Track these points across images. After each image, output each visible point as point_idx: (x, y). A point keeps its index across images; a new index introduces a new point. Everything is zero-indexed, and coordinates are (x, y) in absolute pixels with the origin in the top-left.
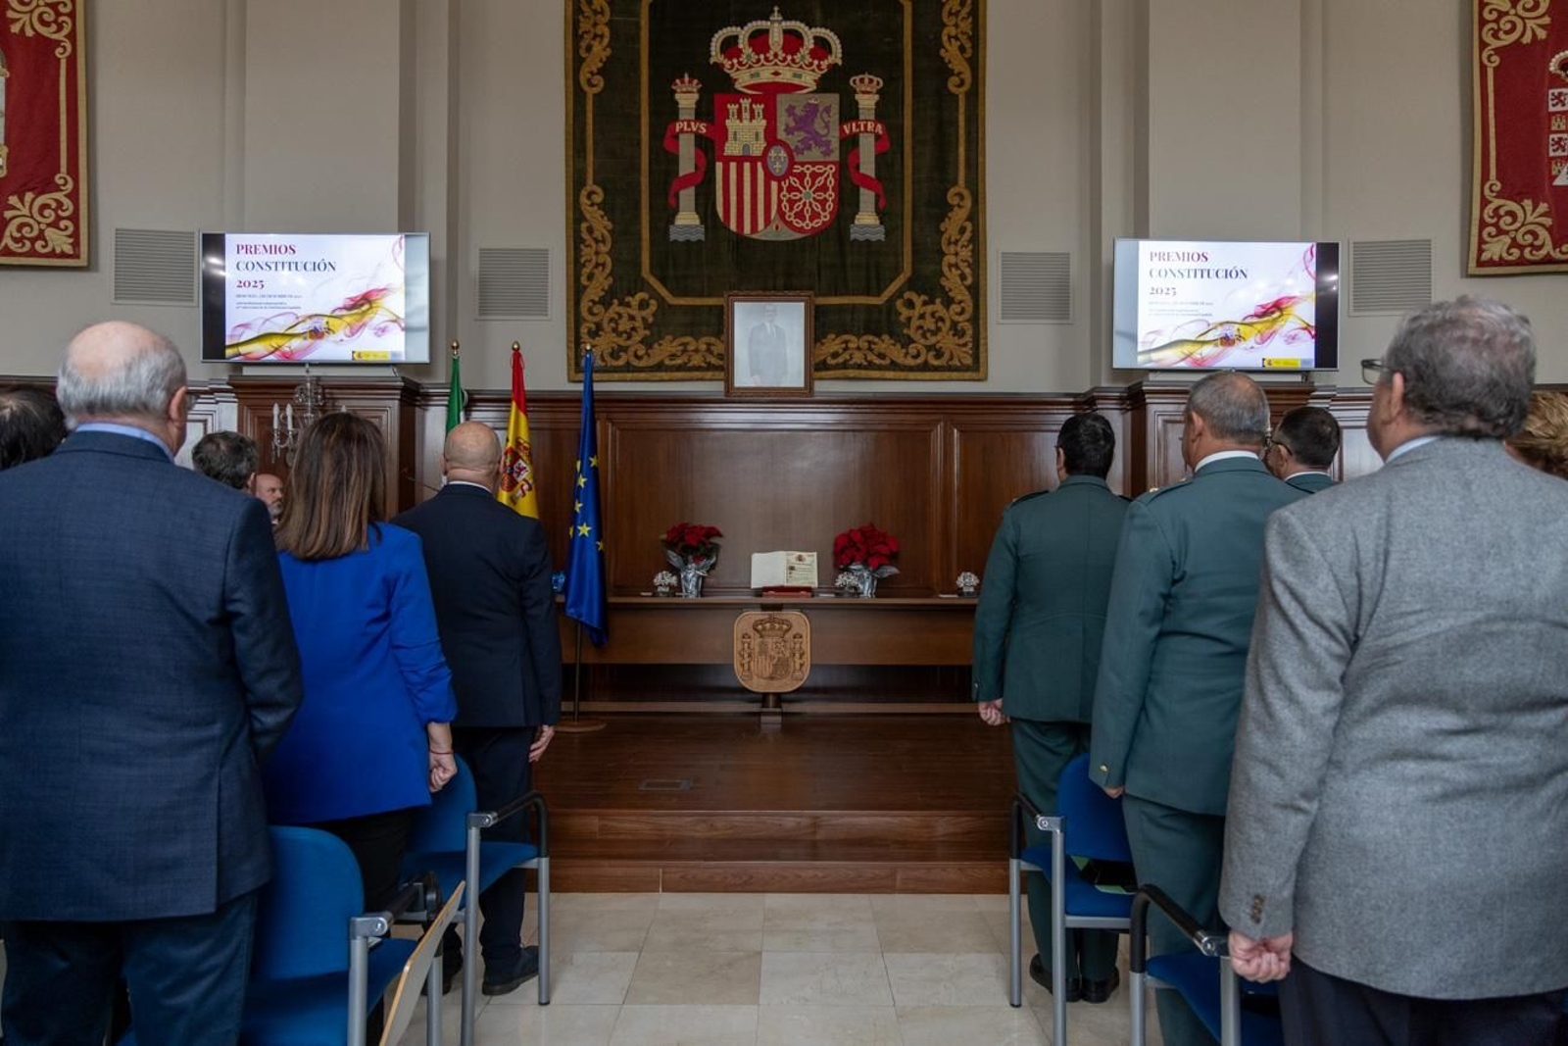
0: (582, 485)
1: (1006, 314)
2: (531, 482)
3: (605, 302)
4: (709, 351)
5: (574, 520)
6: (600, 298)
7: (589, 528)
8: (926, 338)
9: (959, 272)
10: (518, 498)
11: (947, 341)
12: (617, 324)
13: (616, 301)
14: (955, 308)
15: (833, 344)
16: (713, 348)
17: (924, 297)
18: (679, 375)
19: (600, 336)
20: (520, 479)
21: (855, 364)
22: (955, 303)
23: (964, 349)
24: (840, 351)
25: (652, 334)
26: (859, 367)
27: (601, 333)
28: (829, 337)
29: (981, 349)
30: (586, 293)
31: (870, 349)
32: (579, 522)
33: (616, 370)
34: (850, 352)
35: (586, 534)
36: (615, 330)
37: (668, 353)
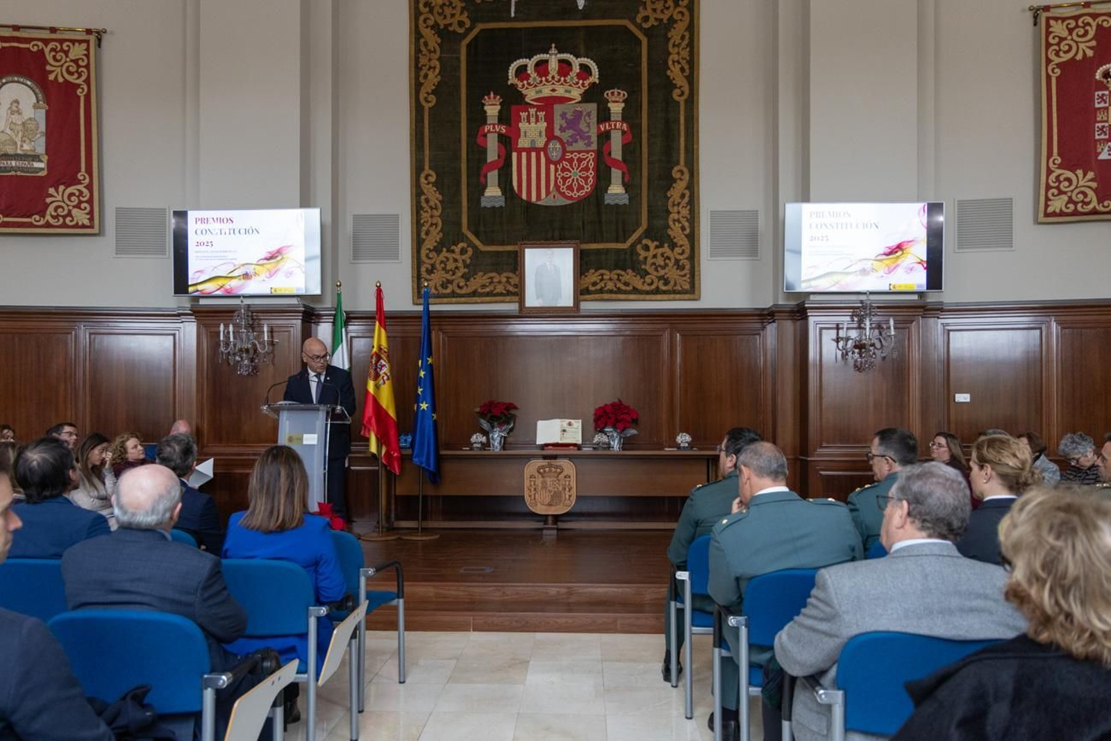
0: (422, 376)
1: (714, 253)
2: (389, 374)
3: (437, 250)
4: (508, 282)
5: (417, 400)
6: (434, 247)
7: (427, 405)
8: (658, 271)
9: (680, 225)
10: (380, 385)
11: (672, 273)
12: (446, 265)
13: (445, 249)
14: (678, 250)
15: (593, 276)
16: (510, 280)
17: (656, 243)
18: (488, 299)
19: (434, 273)
20: (382, 373)
21: (609, 289)
22: (677, 246)
23: (684, 278)
24: (598, 281)
25: (469, 272)
26: (611, 292)
27: (435, 271)
28: (590, 271)
29: (696, 278)
30: (425, 244)
31: (619, 280)
32: (421, 400)
33: (445, 296)
34: (605, 282)
35: (426, 409)
36: (444, 269)
37: (481, 284)
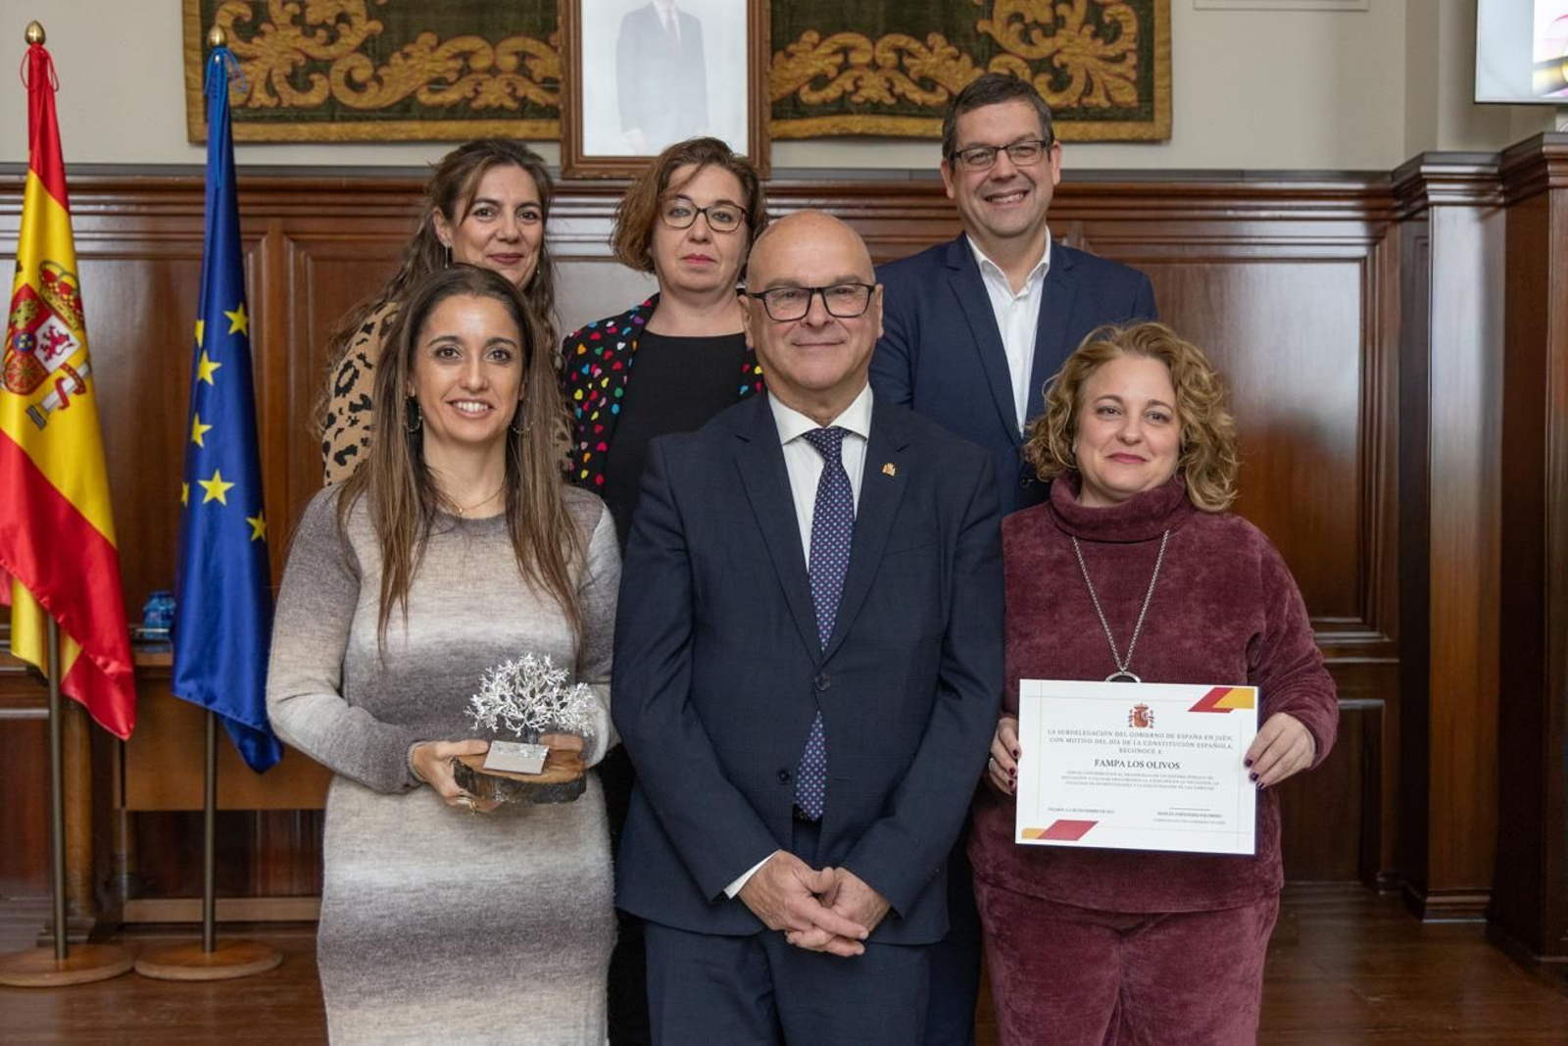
0: (210, 380)
2: (81, 371)
5: (191, 466)
7: (228, 486)
8: (1031, 43)
10: (48, 412)
11: (1077, 49)
12: (304, 7)
15: (813, 56)
16: (531, 64)
19: (262, 34)
20: (54, 365)
21: (867, 100)
23: (1118, 68)
24: (832, 72)
25: (386, 30)
26: (875, 108)
27: (264, 27)
28: (805, 37)
29: (1158, 67)
31: (902, 69)
32: (204, 463)
33: (301, 115)
34: (856, 73)
35: (222, 500)
36: (298, 20)
37: (425, 77)
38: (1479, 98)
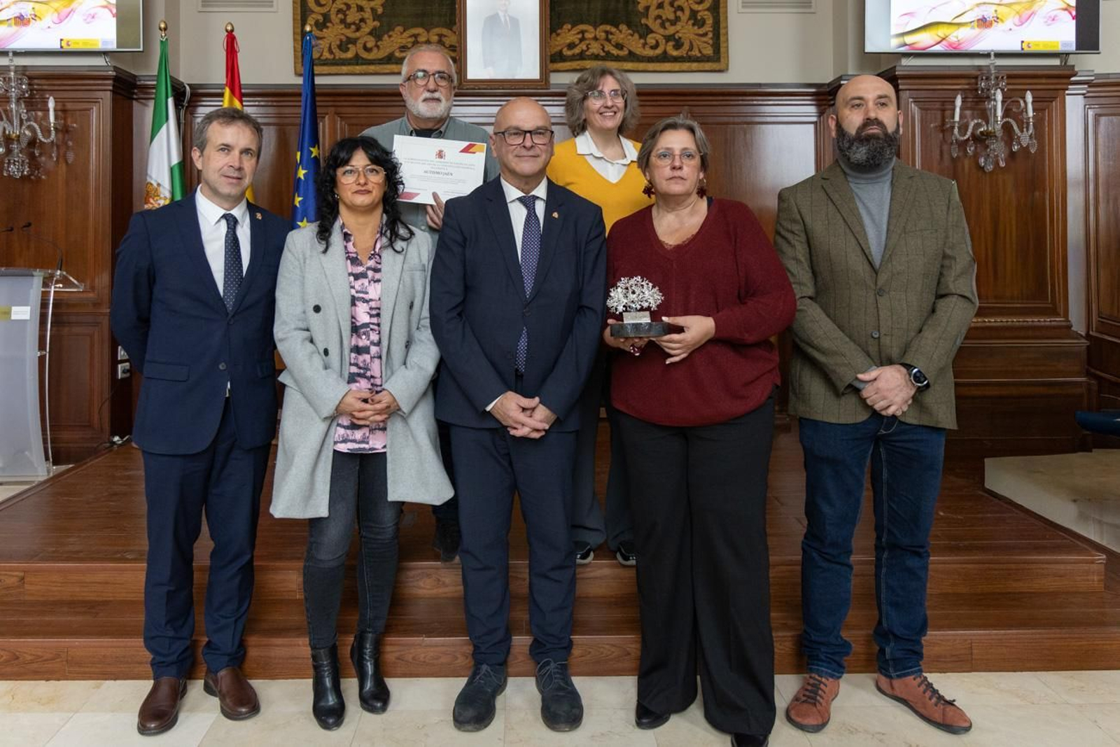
0: (302, 178)
8: (665, 28)
11: (686, 31)
12: (345, 15)
15: (569, 35)
16: (444, 39)
19: (327, 27)
21: (593, 54)
23: (704, 39)
24: (577, 42)
25: (381, 26)
26: (596, 57)
27: (328, 24)
28: (565, 27)
29: (722, 39)
31: (607, 40)
32: (299, 216)
33: (344, 62)
34: (588, 42)
36: (343, 21)
37: (398, 46)
38: (866, 51)
